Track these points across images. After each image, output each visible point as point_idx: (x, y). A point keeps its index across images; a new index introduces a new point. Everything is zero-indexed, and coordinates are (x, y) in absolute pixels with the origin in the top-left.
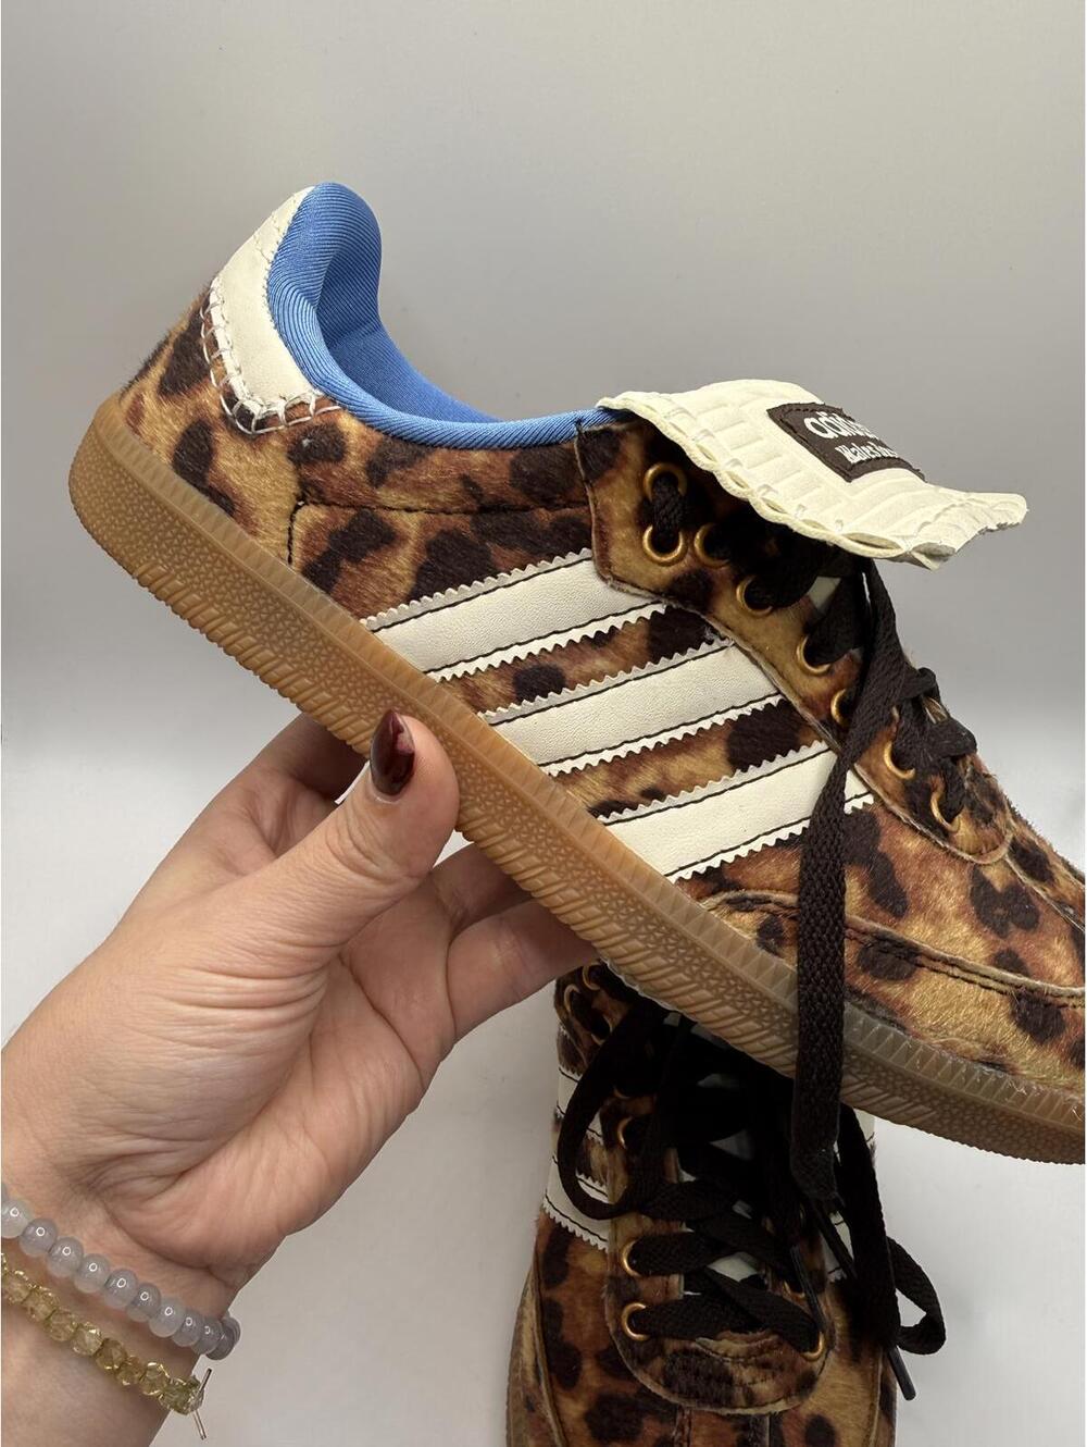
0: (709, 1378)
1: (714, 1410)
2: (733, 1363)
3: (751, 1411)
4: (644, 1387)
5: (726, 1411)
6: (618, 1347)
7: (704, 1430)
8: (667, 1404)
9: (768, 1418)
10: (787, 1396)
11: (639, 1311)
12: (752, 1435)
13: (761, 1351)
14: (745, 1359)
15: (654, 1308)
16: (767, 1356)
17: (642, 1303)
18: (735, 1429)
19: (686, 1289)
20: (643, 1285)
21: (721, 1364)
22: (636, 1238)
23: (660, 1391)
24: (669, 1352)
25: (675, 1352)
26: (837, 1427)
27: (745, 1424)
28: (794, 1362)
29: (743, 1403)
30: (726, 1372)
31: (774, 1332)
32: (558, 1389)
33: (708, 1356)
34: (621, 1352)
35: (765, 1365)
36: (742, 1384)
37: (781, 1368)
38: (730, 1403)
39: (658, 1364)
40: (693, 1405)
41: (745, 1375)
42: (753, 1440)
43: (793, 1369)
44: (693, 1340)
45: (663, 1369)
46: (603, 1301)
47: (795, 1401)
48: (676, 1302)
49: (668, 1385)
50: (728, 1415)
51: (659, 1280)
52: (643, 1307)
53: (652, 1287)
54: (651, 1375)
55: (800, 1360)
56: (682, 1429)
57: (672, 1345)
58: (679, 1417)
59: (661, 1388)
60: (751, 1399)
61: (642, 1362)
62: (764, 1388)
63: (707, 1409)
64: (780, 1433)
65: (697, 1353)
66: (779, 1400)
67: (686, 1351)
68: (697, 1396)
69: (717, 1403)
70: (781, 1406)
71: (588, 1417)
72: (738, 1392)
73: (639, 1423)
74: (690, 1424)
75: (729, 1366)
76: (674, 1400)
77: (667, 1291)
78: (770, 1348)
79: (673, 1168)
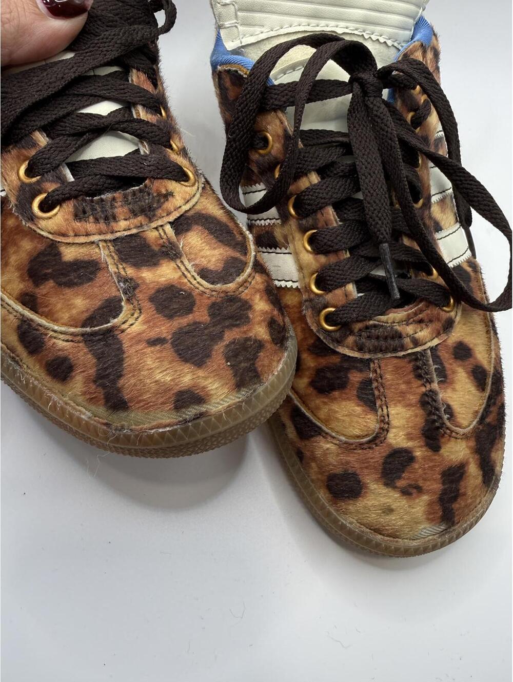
0: (386, 338)
1: (394, 355)
2: (399, 326)
3: (418, 349)
4: (345, 355)
5: (403, 353)
6: (322, 338)
7: (390, 368)
8: (361, 360)
9: (429, 351)
10: (438, 334)
11: (330, 314)
12: (421, 362)
13: (416, 314)
14: (407, 321)
15: (340, 309)
16: (421, 316)
17: (332, 307)
18: (410, 362)
19: (358, 292)
20: (329, 297)
21: (392, 328)
22: (317, 272)
23: (356, 355)
24: (356, 331)
25: (360, 330)
26: (471, 346)
27: (415, 357)
28: (438, 314)
29: (412, 346)
30: (396, 331)
31: (421, 301)
33: (382, 326)
34: (324, 341)
35: (421, 321)
36: (408, 336)
37: (431, 321)
38: (403, 348)
39: (351, 339)
40: (380, 355)
41: (410, 329)
42: (422, 366)
43: (439, 320)
44: (370, 319)
45: (355, 341)
46: (305, 316)
47: (444, 337)
48: (355, 300)
49: (360, 349)
50: (404, 355)
51: (339, 292)
52: (333, 309)
53: (336, 296)
54: (347, 347)
55: (442, 313)
56: (375, 371)
57: (358, 326)
58: (372, 365)
59: (356, 353)
60: (416, 343)
61: (339, 342)
62: (423, 334)
63: (389, 355)
64: (438, 357)
65: (375, 326)
66: (434, 338)
67: (367, 327)
68: (381, 351)
69: (395, 350)
70: (436, 342)
71: (312, 384)
72: (407, 341)
73: (347, 377)
74: (380, 367)
75: (397, 327)
76: (367, 356)
77: (346, 295)
78: (421, 311)
79: (332, 218)
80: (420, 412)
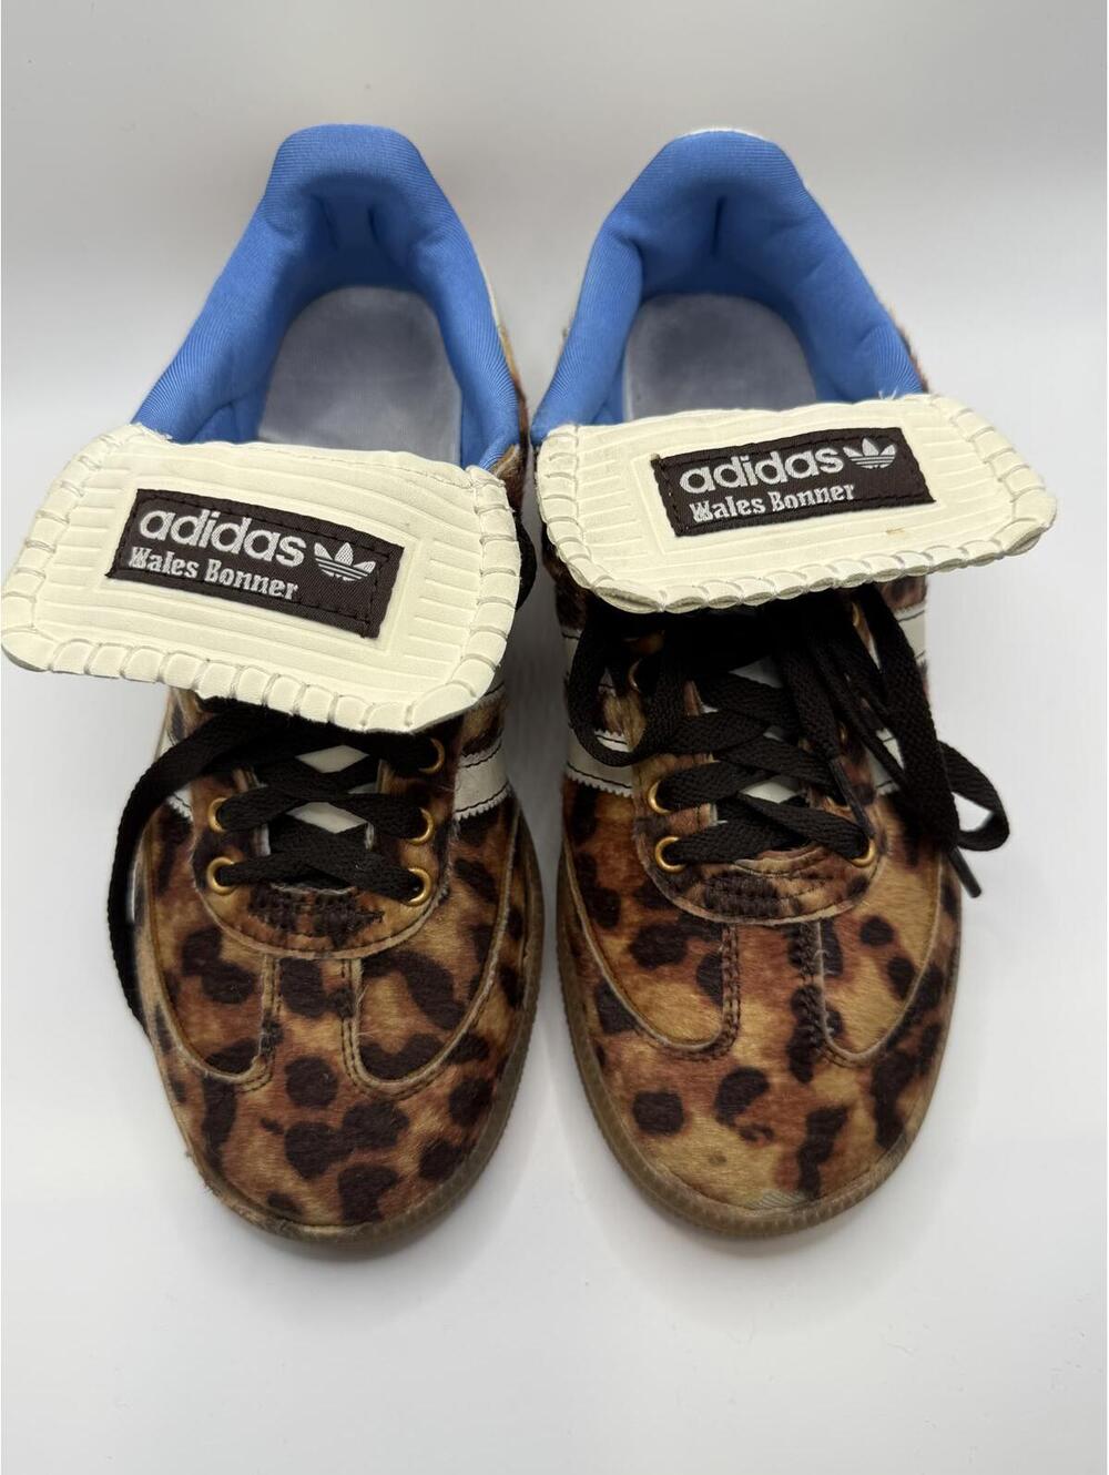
0: (752, 895)
1: (761, 923)
2: (777, 878)
3: (801, 919)
4: (686, 913)
5: (773, 922)
6: (654, 880)
7: (752, 942)
8: (710, 923)
9: (818, 925)
10: (839, 900)
11: (672, 845)
12: (803, 940)
13: (806, 864)
14: (790, 873)
15: (686, 839)
16: (813, 867)
17: (675, 835)
18: (785, 937)
19: (719, 819)
20: (674, 820)
21: (765, 881)
22: (660, 778)
23: (703, 914)
24: (707, 876)
25: (714, 876)
26: (895, 925)
27: (796, 931)
28: (843, 870)
29: (790, 911)
30: (770, 886)
31: (818, 845)
32: (600, 931)
33: (750, 875)
34: (658, 885)
35: (812, 876)
36: (788, 896)
37: (830, 878)
38: (777, 913)
39: (698, 889)
40: (738, 920)
41: (792, 886)
42: (805, 945)
43: (843, 876)
44: (732, 863)
45: (704, 894)
46: (634, 842)
47: (848, 905)
48: (710, 829)
49: (710, 906)
50: (776, 925)
51: (689, 813)
52: (675, 839)
53: (685, 820)
54: (692, 900)
55: (850, 868)
56: (729, 944)
57: (710, 870)
58: (725, 933)
59: (703, 911)
60: (799, 909)
61: (681, 890)
62: (813, 896)
63: (753, 922)
64: (834, 936)
65: (737, 874)
66: (830, 905)
67: (725, 874)
68: (741, 913)
69: (764, 916)
70: (832, 911)
71: (632, 949)
72: (785, 903)
73: (684, 946)
74: (737, 938)
75: (774, 881)
76: (718, 919)
77: (699, 820)
78: (816, 860)
79: (693, 701)
80: (790, 1017)
